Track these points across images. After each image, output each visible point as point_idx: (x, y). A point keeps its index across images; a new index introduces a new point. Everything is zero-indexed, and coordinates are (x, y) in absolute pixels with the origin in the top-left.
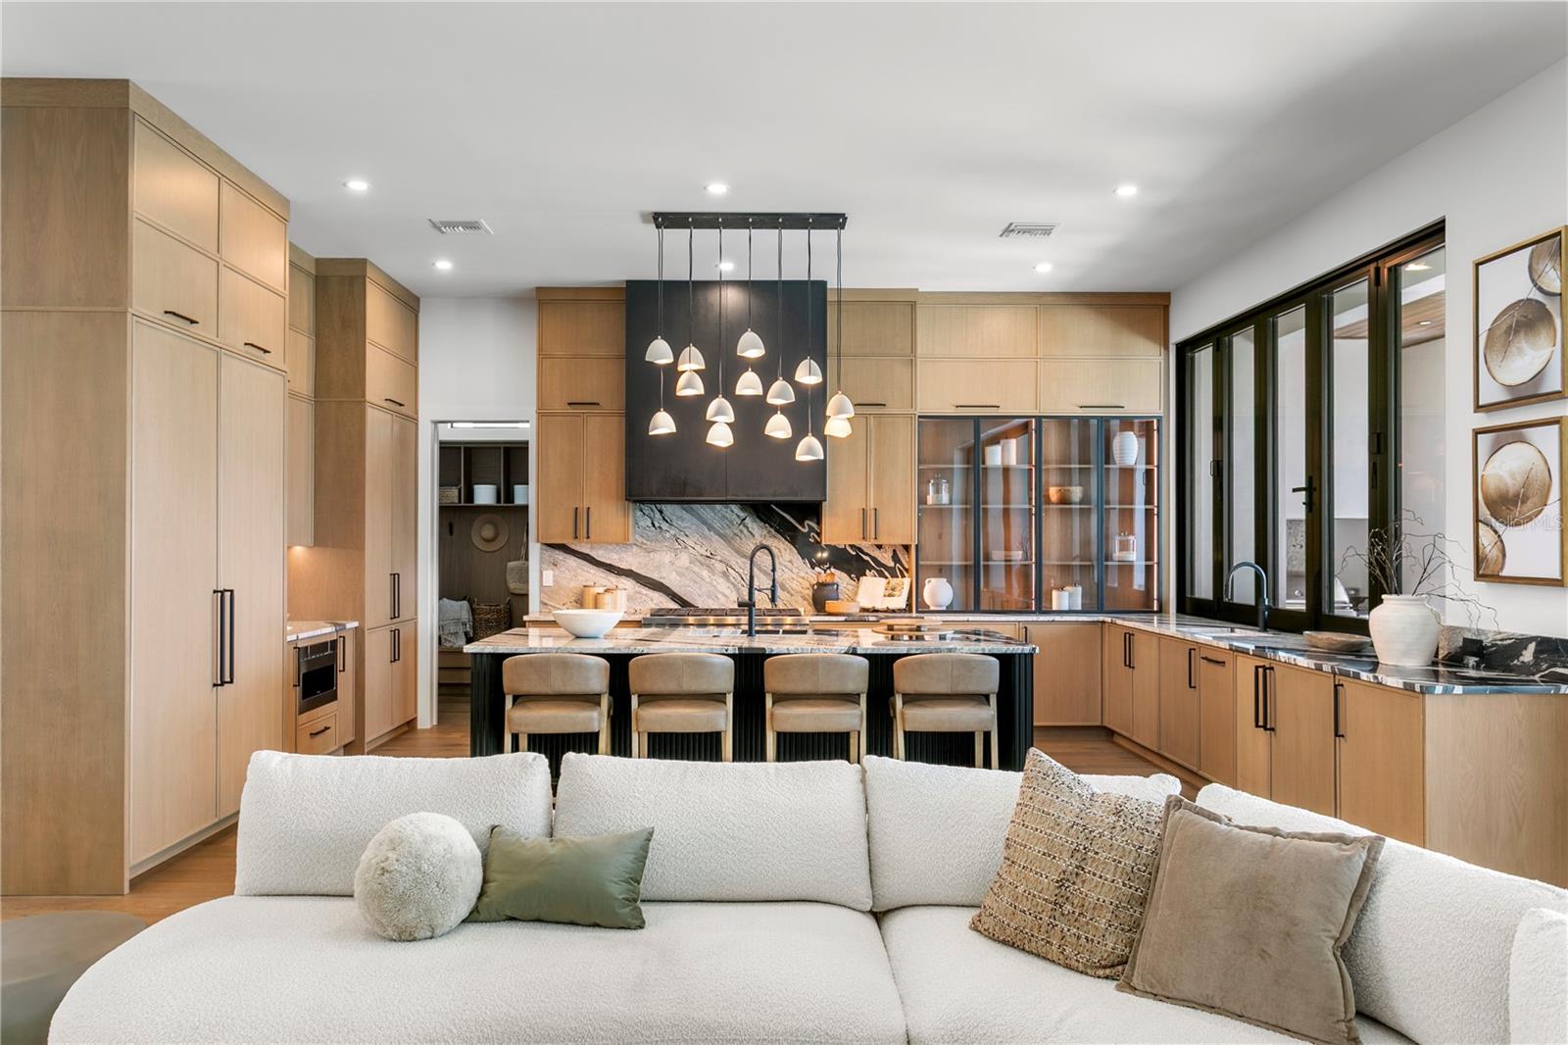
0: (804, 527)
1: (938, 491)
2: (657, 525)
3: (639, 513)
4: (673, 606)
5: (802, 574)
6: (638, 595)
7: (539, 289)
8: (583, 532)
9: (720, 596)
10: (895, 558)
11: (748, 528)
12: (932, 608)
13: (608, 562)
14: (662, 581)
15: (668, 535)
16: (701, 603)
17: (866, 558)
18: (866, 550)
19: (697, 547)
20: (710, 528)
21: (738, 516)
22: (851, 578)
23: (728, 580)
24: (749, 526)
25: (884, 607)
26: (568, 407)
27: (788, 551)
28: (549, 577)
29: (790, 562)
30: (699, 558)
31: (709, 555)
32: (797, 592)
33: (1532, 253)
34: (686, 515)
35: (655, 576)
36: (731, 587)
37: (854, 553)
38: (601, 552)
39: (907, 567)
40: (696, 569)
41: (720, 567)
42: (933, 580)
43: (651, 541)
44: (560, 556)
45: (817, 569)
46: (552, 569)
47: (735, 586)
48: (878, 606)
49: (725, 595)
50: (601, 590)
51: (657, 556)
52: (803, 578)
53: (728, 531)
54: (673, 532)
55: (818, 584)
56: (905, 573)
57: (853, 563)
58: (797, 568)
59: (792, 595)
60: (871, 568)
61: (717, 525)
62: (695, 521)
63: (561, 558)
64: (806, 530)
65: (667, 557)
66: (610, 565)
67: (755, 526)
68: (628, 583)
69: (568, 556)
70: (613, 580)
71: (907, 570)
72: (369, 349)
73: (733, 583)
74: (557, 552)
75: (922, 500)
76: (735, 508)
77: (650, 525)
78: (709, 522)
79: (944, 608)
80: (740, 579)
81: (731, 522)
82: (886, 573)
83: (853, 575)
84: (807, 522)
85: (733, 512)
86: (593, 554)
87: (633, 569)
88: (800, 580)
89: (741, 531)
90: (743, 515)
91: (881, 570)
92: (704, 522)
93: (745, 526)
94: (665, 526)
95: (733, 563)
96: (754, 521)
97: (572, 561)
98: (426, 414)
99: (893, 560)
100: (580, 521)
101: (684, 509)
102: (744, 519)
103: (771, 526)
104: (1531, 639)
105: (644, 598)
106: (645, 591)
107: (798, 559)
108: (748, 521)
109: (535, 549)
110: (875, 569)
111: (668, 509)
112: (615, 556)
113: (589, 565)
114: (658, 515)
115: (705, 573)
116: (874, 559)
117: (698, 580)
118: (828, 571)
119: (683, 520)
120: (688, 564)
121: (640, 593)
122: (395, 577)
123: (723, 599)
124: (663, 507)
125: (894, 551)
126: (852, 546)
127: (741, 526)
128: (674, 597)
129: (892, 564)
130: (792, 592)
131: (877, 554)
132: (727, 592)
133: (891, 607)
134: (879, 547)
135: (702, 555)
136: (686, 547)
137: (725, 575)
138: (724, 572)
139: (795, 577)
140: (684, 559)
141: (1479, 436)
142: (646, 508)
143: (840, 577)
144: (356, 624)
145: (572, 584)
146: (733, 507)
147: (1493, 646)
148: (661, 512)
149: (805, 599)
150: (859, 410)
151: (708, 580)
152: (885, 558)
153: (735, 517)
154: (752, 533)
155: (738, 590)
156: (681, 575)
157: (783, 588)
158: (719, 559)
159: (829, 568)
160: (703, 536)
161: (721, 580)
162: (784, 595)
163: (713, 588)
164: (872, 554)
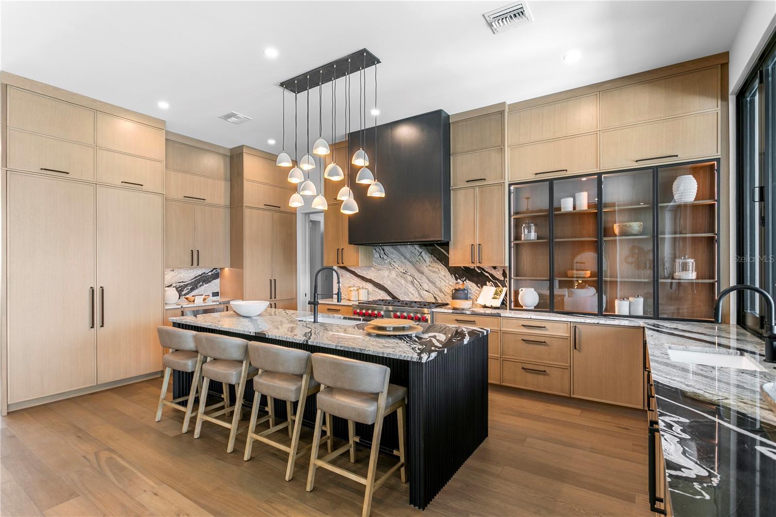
1: (529, 232)
2: (382, 257)
3: (374, 251)
4: (389, 298)
5: (450, 283)
6: (375, 292)
8: (340, 260)
9: (410, 294)
11: (423, 257)
12: (524, 308)
13: (362, 275)
14: (384, 285)
15: (386, 262)
16: (402, 297)
17: (487, 274)
18: (486, 270)
19: (399, 268)
20: (405, 258)
21: (418, 251)
22: (478, 287)
23: (414, 286)
24: (424, 256)
25: (490, 305)
27: (443, 270)
29: (444, 276)
30: (401, 274)
31: (405, 272)
32: (448, 293)
34: (395, 252)
35: (381, 283)
36: (415, 289)
37: (480, 272)
38: (359, 270)
40: (399, 279)
41: (410, 278)
42: (524, 289)
43: (379, 265)
45: (459, 280)
47: (417, 289)
48: (488, 305)
49: (412, 294)
51: (382, 273)
52: (451, 286)
53: (413, 259)
54: (389, 260)
55: (456, 290)
57: (479, 277)
58: (448, 280)
59: (445, 295)
60: (490, 281)
61: (408, 256)
62: (398, 254)
65: (386, 273)
66: (363, 277)
67: (427, 257)
68: (370, 286)
70: (364, 284)
72: (245, 183)
73: (416, 288)
74: (343, 270)
75: (518, 237)
76: (417, 247)
77: (379, 257)
78: (405, 254)
79: (532, 309)
80: (419, 285)
81: (415, 254)
82: (499, 284)
83: (479, 285)
85: (416, 249)
86: (356, 271)
87: (372, 279)
88: (450, 287)
89: (420, 259)
90: (420, 250)
91: (496, 282)
92: (403, 255)
94: (385, 257)
95: (416, 277)
96: (426, 254)
99: (503, 276)
100: (339, 253)
101: (393, 248)
102: (421, 253)
103: (435, 256)
105: (377, 293)
106: (377, 290)
107: (449, 275)
108: (423, 254)
110: (492, 281)
111: (386, 248)
112: (365, 272)
113: (355, 276)
114: (382, 252)
115: (403, 282)
116: (492, 275)
117: (400, 285)
118: (465, 282)
119: (393, 254)
120: (395, 277)
121: (375, 291)
122: (272, 281)
123: (411, 296)
125: (504, 270)
126: (478, 267)
127: (420, 257)
128: (390, 294)
129: (502, 278)
130: (446, 293)
131: (493, 272)
132: (413, 292)
133: (493, 306)
134: (495, 268)
135: (401, 272)
136: (394, 268)
137: (412, 283)
138: (412, 281)
139: (447, 285)
140: (394, 274)
142: (377, 248)
143: (470, 285)
146: (416, 246)
148: (383, 250)
150: (470, 184)
151: (404, 285)
152: (498, 275)
153: (417, 251)
154: (425, 260)
155: (418, 291)
156: (392, 282)
157: (441, 291)
158: (409, 274)
159: (465, 280)
160: (402, 262)
161: (410, 286)
162: (441, 295)
163: (406, 290)
164: (490, 272)
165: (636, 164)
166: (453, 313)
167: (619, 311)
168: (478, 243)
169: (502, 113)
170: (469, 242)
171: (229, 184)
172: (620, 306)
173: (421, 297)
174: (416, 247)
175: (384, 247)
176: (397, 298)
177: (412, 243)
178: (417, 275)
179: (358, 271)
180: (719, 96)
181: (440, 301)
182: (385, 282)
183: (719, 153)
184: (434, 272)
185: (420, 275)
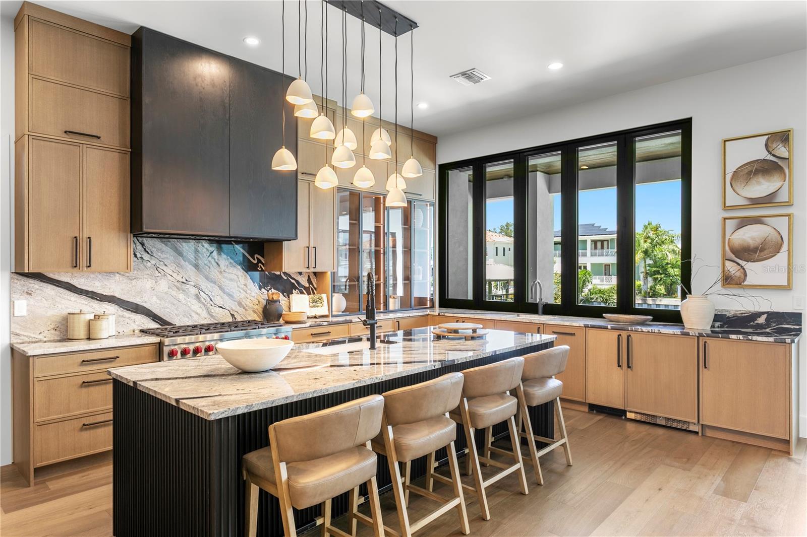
0: (254, 260)
2: (139, 255)
4: (153, 325)
5: (254, 294)
8: (83, 261)
9: (193, 314)
11: (215, 260)
13: (90, 289)
14: (144, 304)
15: (149, 265)
16: (179, 321)
17: (293, 281)
18: (292, 276)
19: (175, 275)
20: (185, 259)
21: (207, 250)
22: (285, 296)
23: (200, 301)
24: (216, 258)
25: (313, 314)
26: (65, 135)
27: (244, 277)
28: (22, 307)
29: (245, 285)
30: (176, 284)
31: (184, 281)
32: (251, 307)
33: (768, 139)
34: (166, 249)
35: (137, 300)
36: (202, 306)
37: (286, 278)
38: (82, 280)
39: (316, 286)
40: (174, 293)
41: (194, 291)
43: (133, 270)
44: (35, 285)
45: (263, 290)
46: (26, 299)
47: (205, 306)
49: (197, 314)
50: (92, 317)
51: (139, 284)
52: (254, 297)
53: (199, 262)
54: (153, 262)
56: (315, 291)
57: (288, 286)
58: (250, 289)
59: (246, 310)
60: (296, 288)
61: (190, 256)
62: (172, 253)
63: (36, 286)
64: (255, 262)
65: (148, 284)
66: (92, 292)
67: (220, 258)
69: (45, 285)
71: (316, 289)
73: (204, 304)
74: (31, 281)
76: (206, 245)
77: (133, 256)
78: (184, 254)
80: (209, 300)
81: (202, 254)
82: (304, 291)
83: (285, 294)
84: (256, 256)
85: (203, 246)
86: (74, 282)
88: (252, 298)
89: (210, 262)
90: (211, 249)
91: (301, 289)
92: (180, 255)
93: (212, 258)
94: (146, 257)
95: (203, 287)
96: (219, 254)
97: (50, 289)
99: (308, 282)
100: (80, 250)
101: (162, 242)
102: (212, 253)
103: (232, 258)
104: (763, 313)
105: (127, 320)
106: (127, 314)
107: (250, 283)
108: (215, 254)
110: (298, 289)
111: (149, 242)
112: (97, 284)
114: (139, 247)
115: (181, 296)
116: (298, 282)
117: (176, 302)
118: (270, 292)
119: (162, 252)
120: (166, 289)
123: (195, 317)
124: (145, 240)
125: (309, 276)
126: (284, 273)
127: (210, 258)
128: (155, 318)
129: (307, 285)
130: (247, 308)
131: (299, 278)
132: (199, 311)
134: (300, 273)
135: (178, 281)
136: (165, 275)
137: (198, 297)
138: (196, 295)
139: (248, 296)
140: (163, 285)
141: (727, 220)
145: (50, 313)
146: (203, 242)
147: (734, 317)
148: (143, 244)
149: (255, 312)
151: (184, 302)
152: (304, 281)
153: (205, 250)
154: (218, 264)
155: (207, 309)
156: (161, 299)
157: (240, 304)
158: (192, 283)
159: (270, 289)
160: (179, 266)
161: (195, 301)
162: (241, 310)
163: (188, 308)
164: (296, 278)
173: (212, 316)
174: (204, 244)
175: (144, 239)
176: (170, 324)
177: (198, 238)
178: (204, 284)
181: (239, 319)
182: (146, 299)
184: (231, 280)
185: (210, 285)
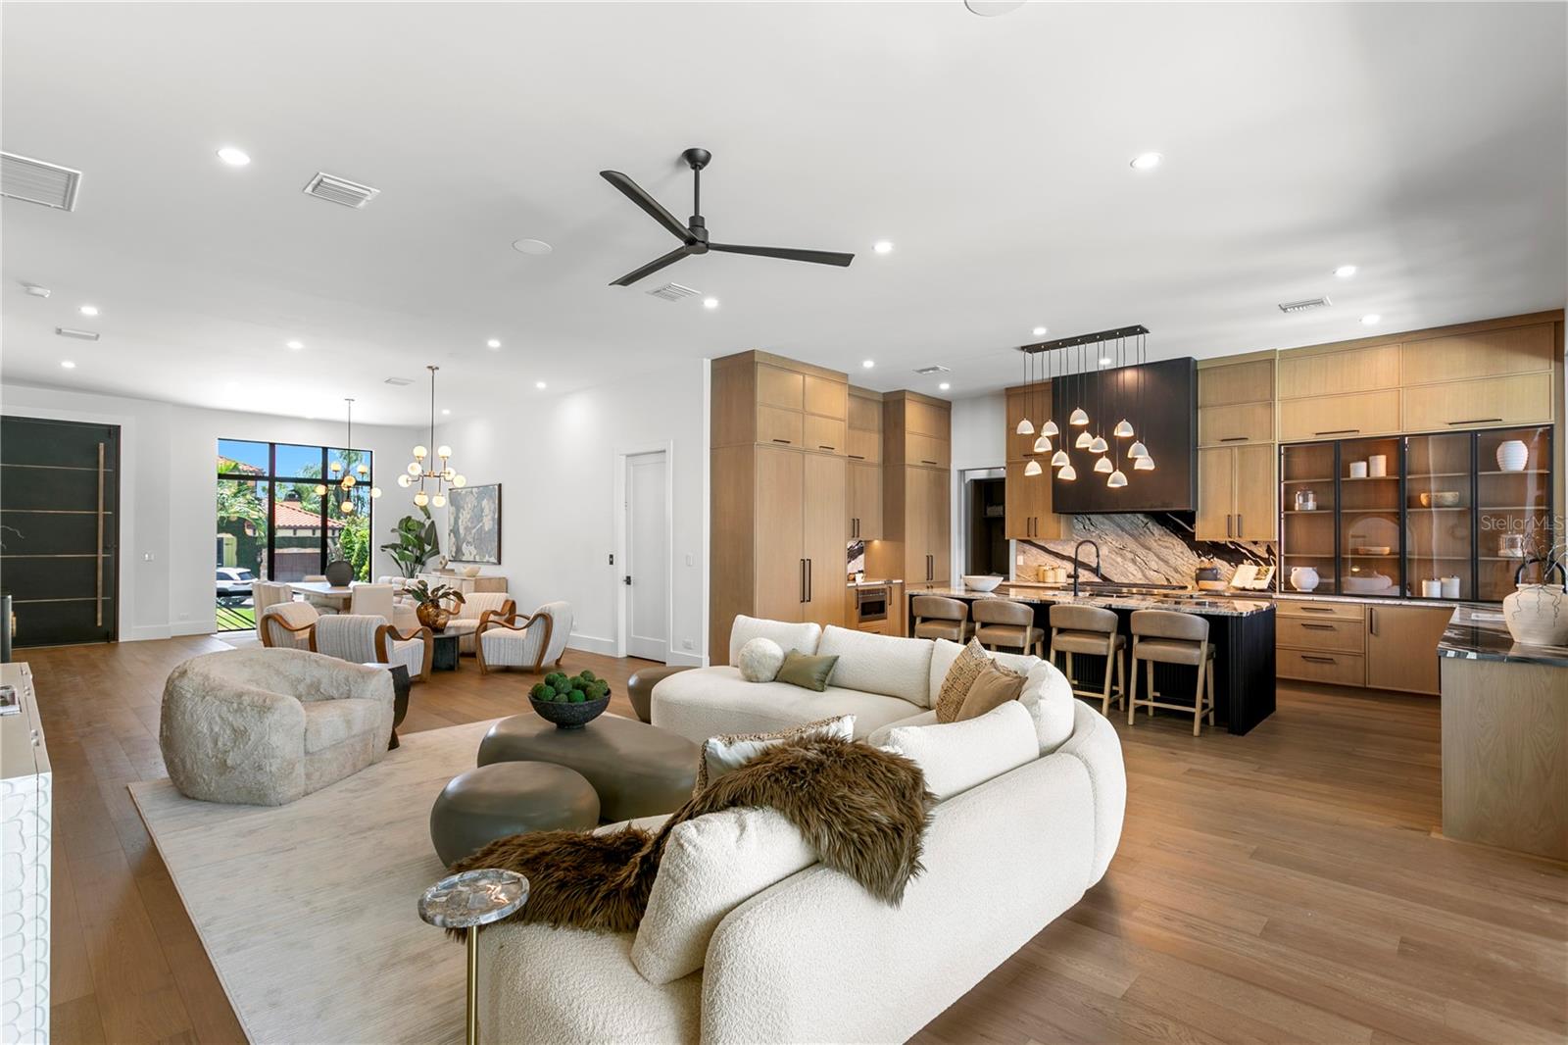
0: (1191, 529)
1: (1306, 500)
2: (1086, 528)
3: (1075, 521)
4: (1099, 580)
5: (1191, 561)
7: (1007, 389)
8: (1032, 532)
9: (1129, 575)
10: (1269, 551)
11: (1149, 529)
12: (1299, 590)
14: (1090, 563)
15: (1094, 534)
16: (1116, 579)
17: (1244, 551)
18: (1243, 545)
19: (1114, 543)
20: (1123, 530)
21: (1142, 521)
22: (1231, 566)
23: (1136, 564)
24: (1151, 528)
25: (1251, 587)
27: (1180, 545)
28: (1021, 560)
29: (1182, 553)
30: (1117, 550)
31: (1122, 547)
32: (1187, 573)
34: (1106, 521)
35: (1086, 560)
36: (1138, 569)
37: (1233, 547)
38: (1052, 545)
40: (1113, 557)
41: (1130, 556)
42: (1299, 569)
44: (1027, 547)
45: (1203, 558)
46: (1023, 555)
47: (1140, 568)
48: (1247, 587)
49: (1133, 574)
50: (1048, 567)
51: (1085, 547)
53: (1135, 532)
54: (1097, 532)
55: (1200, 569)
57: (1233, 554)
58: (1187, 557)
59: (1183, 576)
60: (1248, 558)
61: (1127, 528)
62: (1112, 525)
66: (1057, 553)
67: (1155, 528)
69: (1032, 547)
70: (1059, 562)
72: (907, 436)
74: (1023, 544)
75: (1289, 506)
76: (1140, 516)
77: (1082, 528)
78: (1122, 525)
79: (1311, 591)
80: (1144, 564)
81: (1138, 526)
82: (1262, 563)
83: (1232, 564)
85: (1138, 519)
86: (1047, 546)
87: (1072, 556)
88: (1190, 565)
89: (1145, 532)
90: (1146, 521)
91: (1256, 560)
92: (1119, 526)
93: (1147, 528)
94: (1092, 529)
95: (1139, 553)
96: (1153, 525)
97: (1035, 551)
98: (955, 466)
100: (1031, 524)
101: (1105, 517)
103: (1169, 529)
106: (1077, 568)
107: (1188, 551)
108: (1150, 524)
109: (1013, 544)
110: (1252, 559)
111: (1094, 517)
112: (1060, 548)
113: (1044, 553)
114: (1087, 521)
115: (1119, 560)
116: (1250, 552)
119: (1103, 524)
120: (1107, 554)
122: (929, 559)
123: (1132, 577)
124: (1091, 516)
125: (1268, 546)
126: (1231, 543)
127: (1145, 528)
128: (1097, 573)
129: (1267, 556)
130: (1184, 574)
131: (1253, 548)
132: (1135, 572)
133: (1257, 587)
134: (1255, 543)
135: (1118, 548)
136: (1106, 542)
137: (1134, 561)
138: (1133, 559)
139: (1186, 564)
140: (1105, 550)
142: (1080, 518)
143: (1218, 563)
144: (901, 581)
145: (1034, 565)
146: (1139, 515)
148: (1089, 519)
149: (1190, 579)
150: (1225, 444)
151: (1122, 564)
152: (1261, 552)
153: (1140, 522)
154: (1152, 533)
155: (1142, 571)
156: (1103, 560)
157: (1176, 571)
158: (1129, 550)
160: (1118, 535)
161: (1131, 564)
162: (1177, 576)
163: (1124, 570)
164: (1249, 548)
165: (1450, 427)
166: (1206, 595)
167: (1427, 593)
168: (1236, 513)
169: (1272, 362)
170: (1224, 512)
171: (882, 434)
172: (1428, 588)
173: (1147, 578)
176: (1110, 581)
177: (1134, 513)
178: (1141, 551)
179: (1051, 547)
180: (1553, 356)
181: (1175, 584)
182: (1092, 560)
183: (1553, 419)
184: (1166, 547)
185: (1144, 552)
